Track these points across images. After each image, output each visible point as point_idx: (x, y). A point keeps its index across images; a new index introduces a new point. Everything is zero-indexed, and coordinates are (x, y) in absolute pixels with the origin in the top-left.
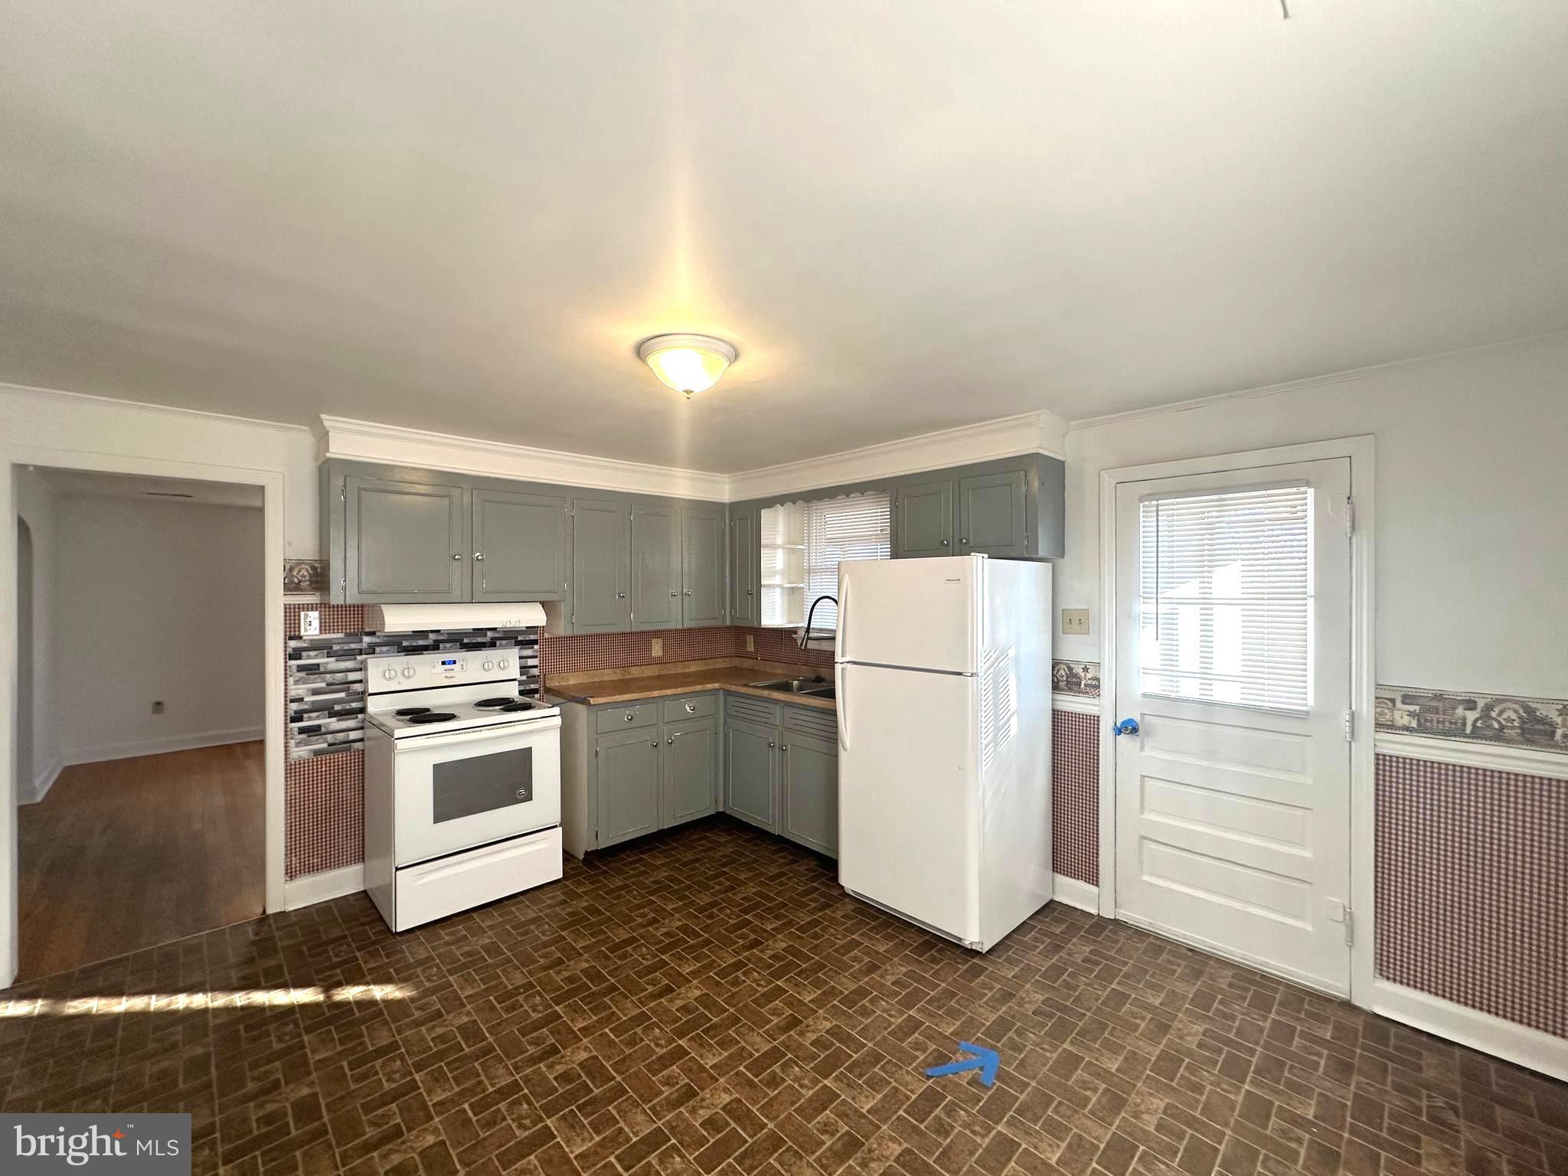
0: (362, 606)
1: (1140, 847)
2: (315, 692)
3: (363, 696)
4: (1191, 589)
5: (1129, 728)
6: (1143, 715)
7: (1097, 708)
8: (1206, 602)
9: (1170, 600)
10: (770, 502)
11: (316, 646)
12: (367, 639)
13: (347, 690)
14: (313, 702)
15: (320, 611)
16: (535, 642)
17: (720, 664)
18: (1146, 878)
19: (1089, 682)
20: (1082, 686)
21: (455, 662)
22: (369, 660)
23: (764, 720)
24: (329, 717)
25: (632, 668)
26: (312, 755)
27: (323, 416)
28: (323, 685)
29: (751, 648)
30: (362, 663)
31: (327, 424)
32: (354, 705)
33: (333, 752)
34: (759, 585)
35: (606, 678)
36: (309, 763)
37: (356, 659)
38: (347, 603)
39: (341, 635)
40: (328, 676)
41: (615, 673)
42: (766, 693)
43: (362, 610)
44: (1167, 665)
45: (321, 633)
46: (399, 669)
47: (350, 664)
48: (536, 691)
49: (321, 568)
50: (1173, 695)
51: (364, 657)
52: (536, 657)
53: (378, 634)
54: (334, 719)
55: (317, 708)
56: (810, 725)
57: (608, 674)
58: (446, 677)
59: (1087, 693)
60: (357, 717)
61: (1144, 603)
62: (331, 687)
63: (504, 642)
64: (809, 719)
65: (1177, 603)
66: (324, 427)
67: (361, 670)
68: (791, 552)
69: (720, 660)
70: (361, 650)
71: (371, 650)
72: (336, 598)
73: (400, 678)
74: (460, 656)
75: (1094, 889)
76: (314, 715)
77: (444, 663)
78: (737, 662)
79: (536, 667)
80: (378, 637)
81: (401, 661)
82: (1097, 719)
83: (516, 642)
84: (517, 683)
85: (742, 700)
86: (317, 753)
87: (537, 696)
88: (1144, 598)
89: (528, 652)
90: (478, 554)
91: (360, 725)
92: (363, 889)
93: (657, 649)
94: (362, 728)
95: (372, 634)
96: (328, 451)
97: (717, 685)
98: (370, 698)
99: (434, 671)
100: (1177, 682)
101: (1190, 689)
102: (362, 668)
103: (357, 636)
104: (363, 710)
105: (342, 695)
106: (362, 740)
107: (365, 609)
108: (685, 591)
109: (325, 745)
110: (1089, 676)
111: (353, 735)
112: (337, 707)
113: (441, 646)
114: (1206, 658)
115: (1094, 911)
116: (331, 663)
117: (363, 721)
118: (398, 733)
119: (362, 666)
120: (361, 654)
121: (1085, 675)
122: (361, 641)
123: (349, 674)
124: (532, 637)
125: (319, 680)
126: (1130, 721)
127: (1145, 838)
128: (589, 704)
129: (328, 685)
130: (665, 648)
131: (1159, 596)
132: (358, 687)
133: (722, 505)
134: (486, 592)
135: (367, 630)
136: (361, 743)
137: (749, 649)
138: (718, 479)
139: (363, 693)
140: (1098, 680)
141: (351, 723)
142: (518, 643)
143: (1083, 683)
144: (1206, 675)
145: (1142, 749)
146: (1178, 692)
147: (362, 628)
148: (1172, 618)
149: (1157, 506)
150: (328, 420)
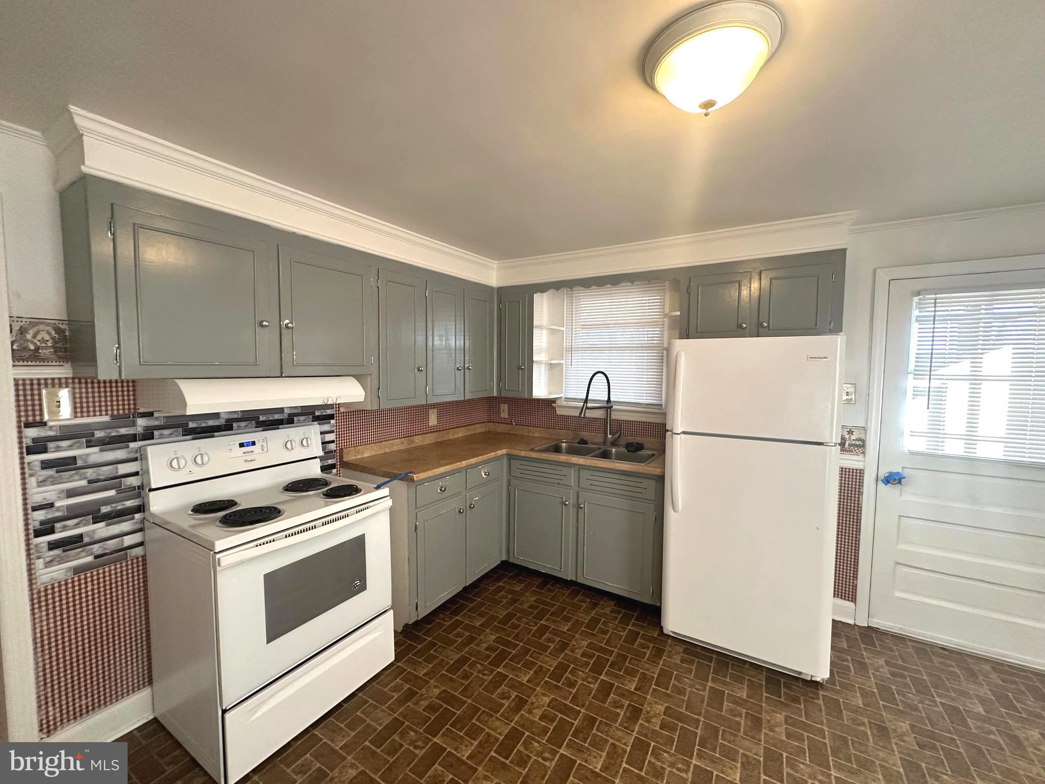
0: (133, 381)
1: (894, 570)
2: (71, 494)
3: (142, 490)
4: (964, 367)
5: (894, 479)
6: (903, 468)
7: (862, 463)
8: (976, 379)
9: (941, 378)
10: (543, 288)
11: (69, 434)
12: (141, 422)
13: (117, 487)
14: (69, 508)
15: (74, 388)
16: (331, 417)
17: (479, 429)
18: (898, 594)
19: (854, 442)
20: (847, 445)
21: (253, 443)
22: (149, 449)
23: (556, 481)
24: (94, 523)
25: (416, 437)
26: (70, 574)
27: (73, 108)
28: (84, 483)
29: (505, 414)
30: (136, 451)
31: (78, 121)
32: (129, 503)
33: (103, 565)
34: (531, 362)
35: (395, 448)
36: (66, 584)
37: (128, 447)
38: (123, 377)
39: (106, 419)
40: (90, 471)
41: (402, 443)
42: (545, 456)
43: (134, 386)
44: (931, 429)
45: (76, 417)
46: (189, 457)
47: (120, 454)
48: (333, 466)
49: (70, 330)
50: (940, 453)
51: (140, 443)
52: (332, 432)
53: (156, 415)
54: (102, 524)
55: (74, 513)
56: (613, 486)
57: (397, 445)
58: (246, 461)
59: (851, 451)
60: (133, 518)
61: (914, 379)
62: (94, 485)
63: (302, 418)
64: (617, 481)
65: (947, 379)
66: (75, 127)
67: (136, 459)
68: (552, 332)
69: (478, 426)
70: (135, 435)
71: (148, 435)
72: (106, 370)
73: (191, 466)
74: (259, 436)
75: (852, 605)
76: (70, 523)
77: (242, 445)
78: (492, 427)
79: (333, 442)
80: (157, 418)
81: (190, 448)
82: (861, 472)
83: (314, 417)
84: (318, 460)
85: (525, 463)
86: (77, 570)
87: (334, 471)
88: (915, 375)
89: (326, 428)
90: (287, 321)
91: (138, 526)
92: (151, 717)
93: (433, 420)
94: (141, 530)
95: (150, 414)
96: (83, 163)
97: (504, 451)
98: (152, 494)
99: (231, 455)
100: (943, 442)
101: (954, 448)
102: (139, 457)
103: (128, 418)
104: (141, 508)
105: (112, 493)
106: (141, 544)
107: (138, 385)
108: (467, 366)
109: (90, 559)
110: (853, 437)
111: (128, 541)
112: (105, 509)
113: (235, 425)
114: (972, 422)
115: (851, 622)
116: (95, 454)
117: (143, 520)
118: (219, 545)
119: (138, 455)
120: (135, 441)
121: (850, 437)
122: (134, 424)
123: (120, 466)
124: (329, 412)
125: (76, 477)
126: (891, 474)
127: (899, 564)
128: (412, 480)
129: (90, 482)
130: (439, 418)
131: (932, 373)
132: (134, 481)
133: (491, 288)
134: (298, 365)
135: (141, 410)
136: (141, 548)
137: (502, 416)
138: (489, 264)
139: (141, 487)
140: (863, 441)
141: (126, 526)
142: (317, 419)
143: (847, 443)
144: (971, 438)
145: (901, 495)
146: (942, 450)
147: (135, 408)
148: (942, 391)
149: (935, 299)
150: (83, 118)
